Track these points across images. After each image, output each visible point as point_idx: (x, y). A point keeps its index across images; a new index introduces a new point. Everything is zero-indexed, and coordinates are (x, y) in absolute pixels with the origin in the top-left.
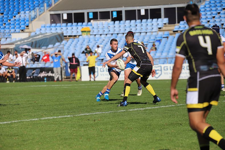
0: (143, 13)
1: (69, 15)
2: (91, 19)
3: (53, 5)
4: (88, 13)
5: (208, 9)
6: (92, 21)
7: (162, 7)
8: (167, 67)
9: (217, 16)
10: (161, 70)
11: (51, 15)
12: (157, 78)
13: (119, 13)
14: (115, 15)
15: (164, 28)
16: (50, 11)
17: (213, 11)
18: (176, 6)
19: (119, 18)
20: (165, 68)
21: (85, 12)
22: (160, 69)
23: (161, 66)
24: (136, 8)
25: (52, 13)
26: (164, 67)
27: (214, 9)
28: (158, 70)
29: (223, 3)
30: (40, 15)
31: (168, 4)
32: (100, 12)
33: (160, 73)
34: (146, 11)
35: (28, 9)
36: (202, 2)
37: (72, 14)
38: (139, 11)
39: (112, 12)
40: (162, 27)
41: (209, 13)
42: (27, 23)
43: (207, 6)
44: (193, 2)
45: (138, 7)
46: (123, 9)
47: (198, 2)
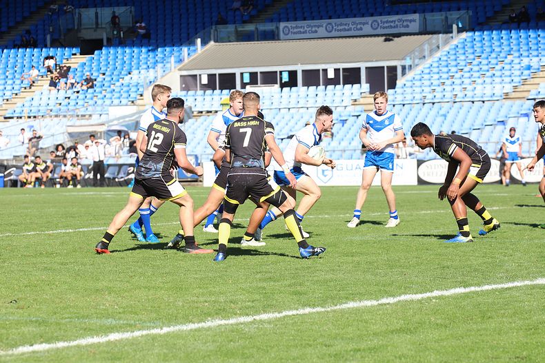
0: (331, 75)
1: (211, 77)
2: (247, 84)
3: (186, 61)
4: (242, 74)
5: (435, 70)
6: (248, 87)
7: (363, 66)
8: (342, 164)
9: (448, 82)
11: (181, 76)
12: (325, 183)
13: (293, 74)
14: (285, 78)
15: (362, 101)
16: (180, 70)
17: (443, 73)
19: (292, 82)
21: (237, 72)
24: (320, 67)
25: (185, 73)
27: (445, 69)
28: (327, 170)
29: (460, 60)
30: (163, 76)
32: (261, 73)
34: (337, 71)
35: (145, 66)
36: (426, 58)
37: (215, 75)
38: (325, 71)
39: (281, 72)
40: (359, 99)
41: (436, 76)
42: (141, 89)
43: (435, 65)
44: (411, 59)
45: (323, 65)
46: (299, 68)
47: (420, 59)
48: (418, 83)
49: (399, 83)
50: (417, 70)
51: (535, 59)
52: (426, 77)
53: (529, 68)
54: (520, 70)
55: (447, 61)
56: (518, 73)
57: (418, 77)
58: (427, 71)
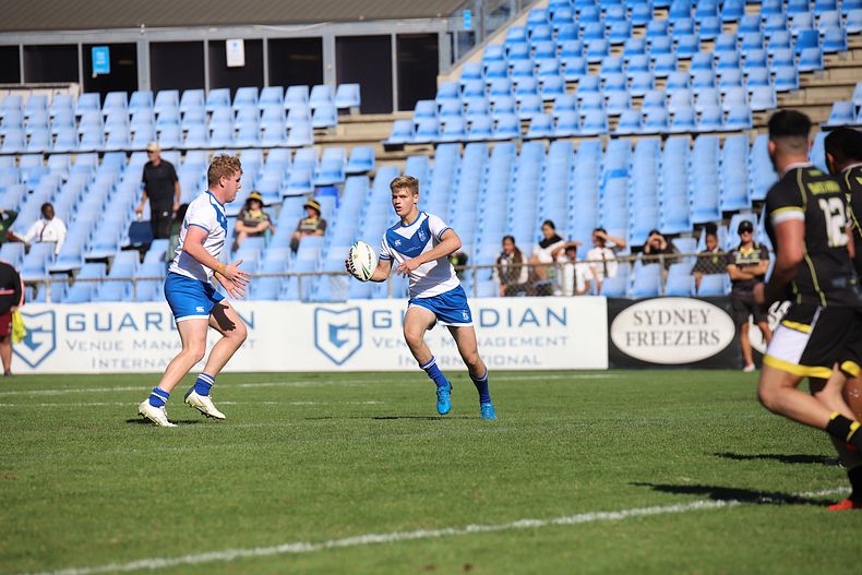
0: (236, 56)
5: (544, 47)
7: (328, 33)
8: (389, 312)
9: (586, 81)
10: (360, 328)
12: (339, 364)
13: (123, 54)
14: (101, 62)
15: (341, 132)
18: (393, 28)
19: (121, 78)
20: (379, 317)
22: (355, 323)
23: (359, 310)
24: (206, 34)
26: (374, 313)
27: (570, 45)
28: (343, 327)
29: (610, 18)
31: (356, 20)
32: (27, 48)
33: (354, 342)
34: (252, 46)
36: (513, 13)
38: (219, 47)
39: (88, 48)
40: (333, 127)
41: (548, 65)
43: (540, 31)
44: (473, 15)
45: (213, 30)
46: (142, 38)
47: (494, 14)
48: (499, 84)
49: (446, 82)
50: (493, 47)
51: (828, 17)
52: (521, 65)
53: (813, 39)
54: (787, 45)
55: (571, 20)
56: (782, 54)
57: (494, 67)
58: (518, 49)
